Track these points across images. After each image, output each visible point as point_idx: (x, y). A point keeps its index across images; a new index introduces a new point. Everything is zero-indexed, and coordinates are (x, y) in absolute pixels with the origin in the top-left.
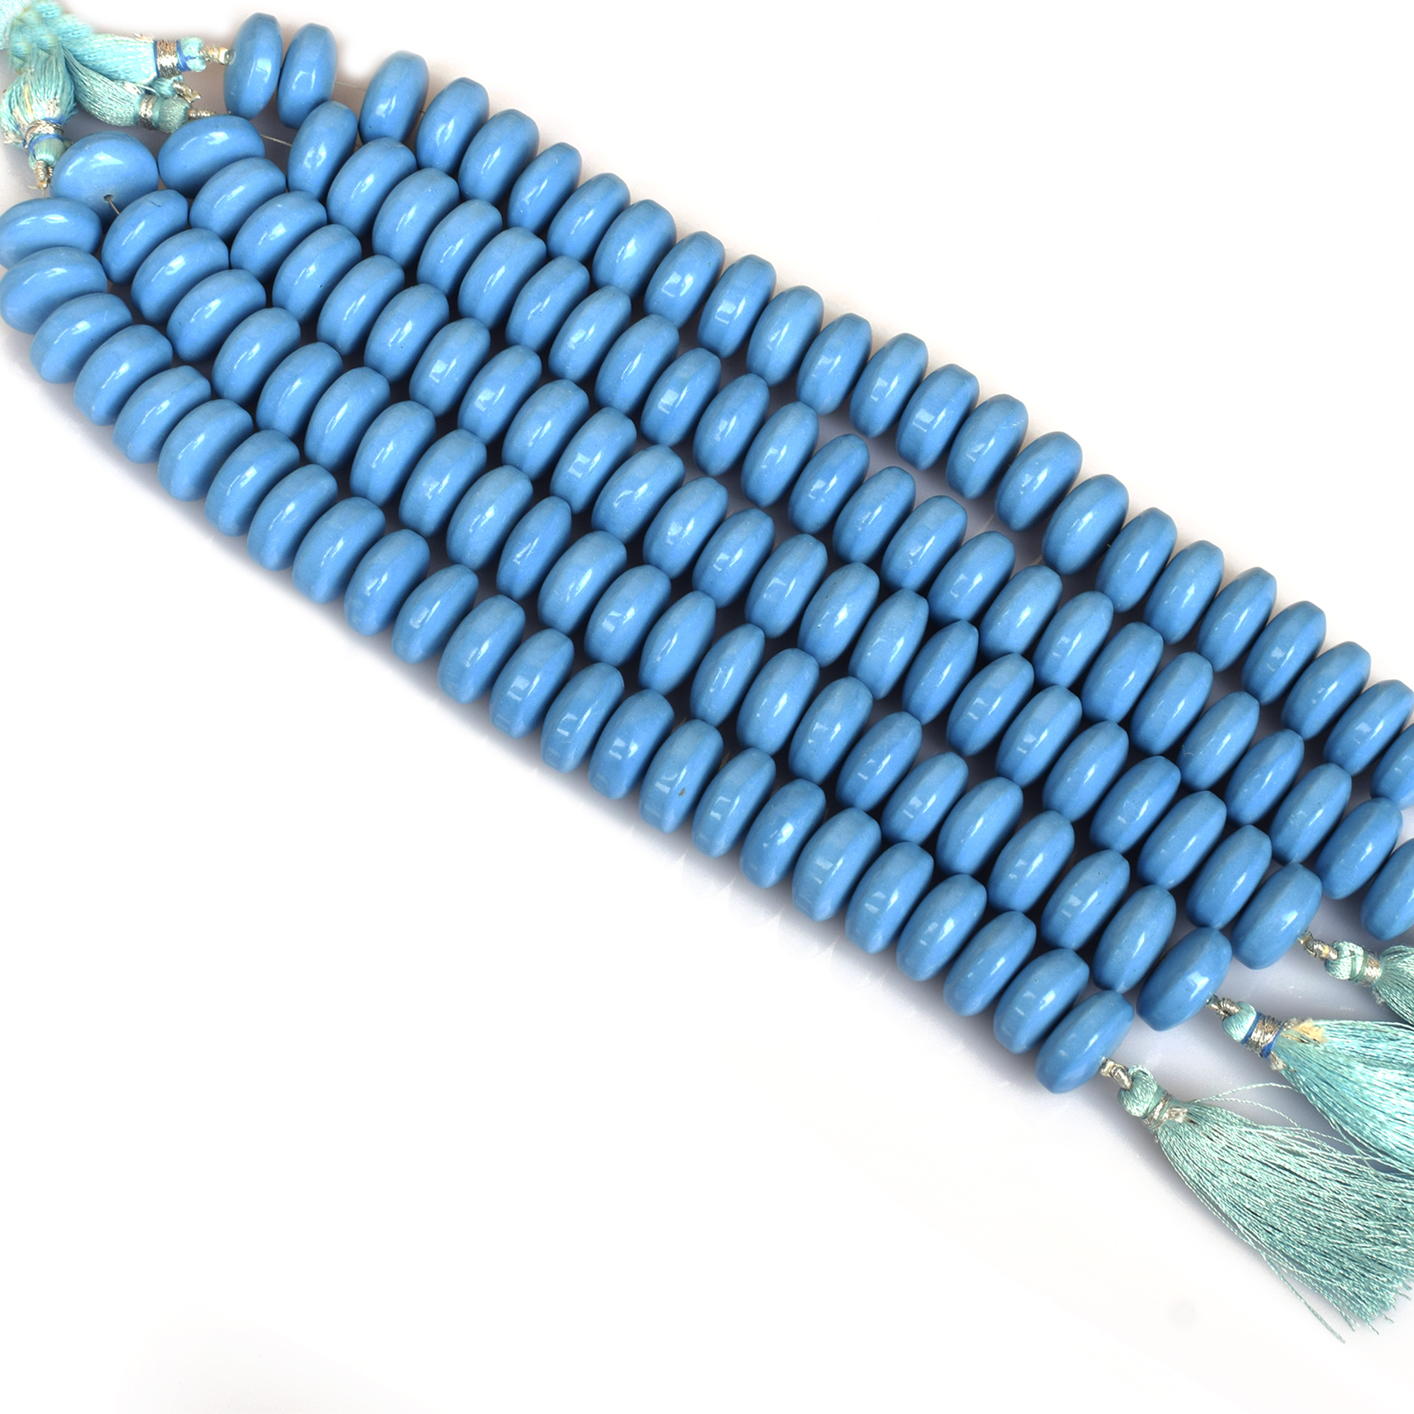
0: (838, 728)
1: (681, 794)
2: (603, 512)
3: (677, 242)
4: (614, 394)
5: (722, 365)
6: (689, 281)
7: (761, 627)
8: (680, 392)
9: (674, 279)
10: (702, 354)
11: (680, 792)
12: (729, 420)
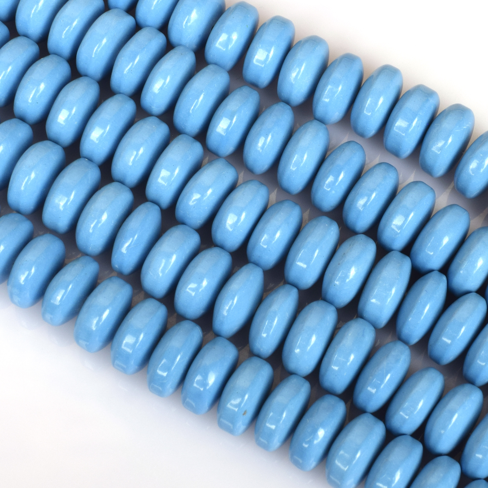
0: (352, 357)
1: (244, 414)
2: (182, 211)
3: (226, 9)
4: (186, 124)
5: (260, 96)
6: (235, 37)
7: (294, 285)
8: (231, 119)
9: (223, 37)
10: (246, 90)
11: (243, 413)
12: (266, 136)
